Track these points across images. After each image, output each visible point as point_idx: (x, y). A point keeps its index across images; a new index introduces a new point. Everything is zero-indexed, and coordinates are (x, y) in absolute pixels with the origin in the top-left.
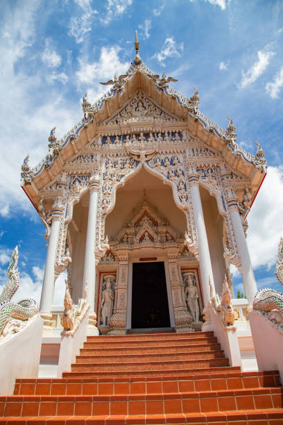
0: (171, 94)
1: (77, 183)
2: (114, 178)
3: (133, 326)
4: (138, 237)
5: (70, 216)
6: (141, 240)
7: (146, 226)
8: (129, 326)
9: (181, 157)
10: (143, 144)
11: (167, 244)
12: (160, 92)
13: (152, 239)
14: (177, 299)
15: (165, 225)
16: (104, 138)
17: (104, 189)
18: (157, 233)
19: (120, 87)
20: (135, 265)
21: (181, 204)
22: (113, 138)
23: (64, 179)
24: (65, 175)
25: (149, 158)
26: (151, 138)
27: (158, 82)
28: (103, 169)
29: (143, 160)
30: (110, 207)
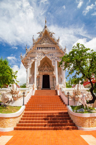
0: (53, 38)
1: (32, 59)
2: (40, 59)
3: (43, 88)
4: (44, 70)
5: (31, 67)
6: (45, 70)
7: (46, 68)
8: (42, 88)
9: (54, 54)
10: (46, 50)
11: (50, 72)
12: (51, 37)
13: (47, 70)
14: (51, 83)
15: (50, 67)
16: (38, 48)
17: (38, 61)
18: (48, 69)
19: (41, 35)
20: (43, 75)
21: (53, 65)
22: (40, 48)
23: (29, 58)
24: (29, 57)
25: (47, 54)
26: (48, 49)
27: (50, 34)
28: (37, 56)
29: (46, 54)
30: (39, 65)
